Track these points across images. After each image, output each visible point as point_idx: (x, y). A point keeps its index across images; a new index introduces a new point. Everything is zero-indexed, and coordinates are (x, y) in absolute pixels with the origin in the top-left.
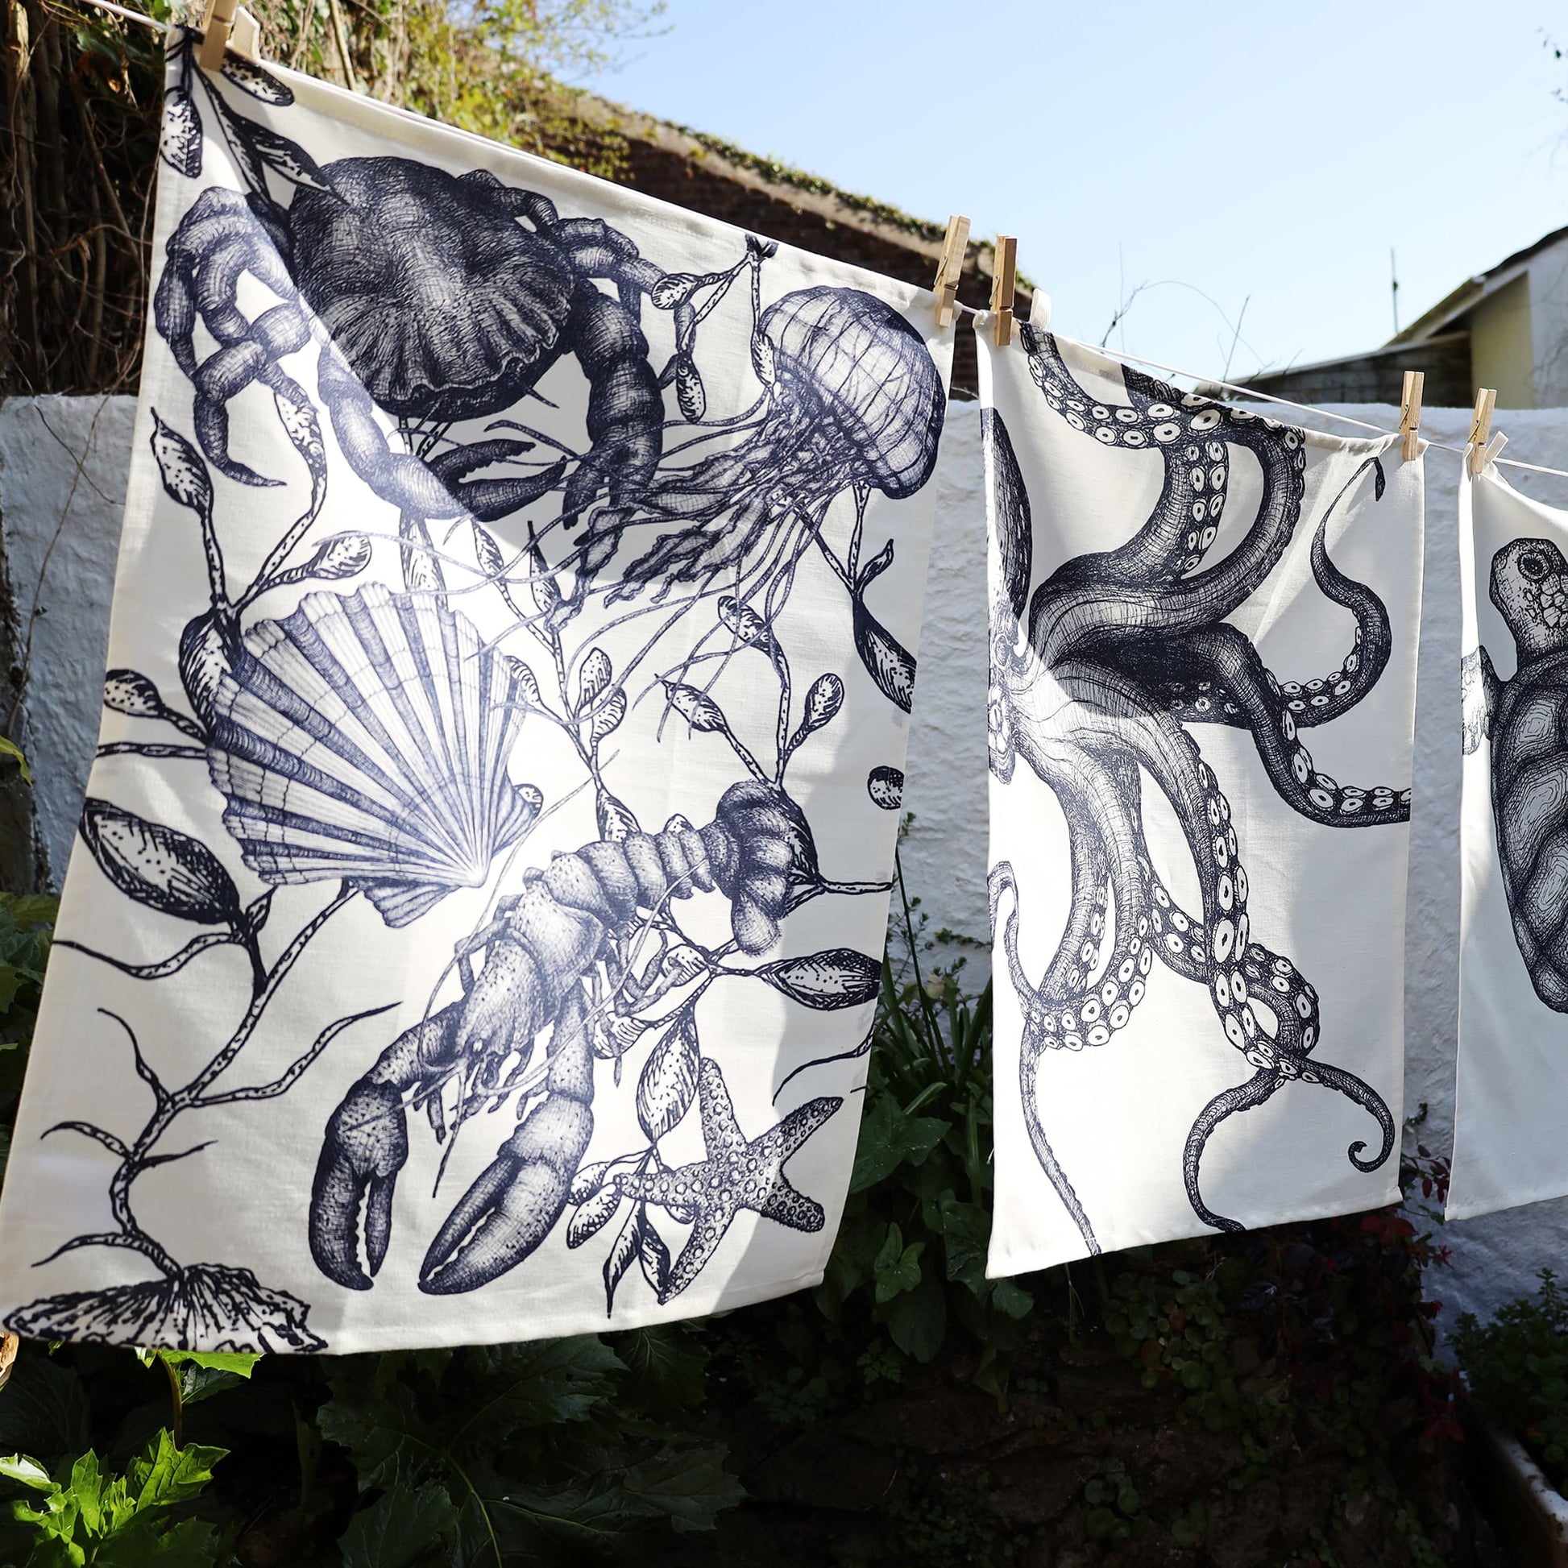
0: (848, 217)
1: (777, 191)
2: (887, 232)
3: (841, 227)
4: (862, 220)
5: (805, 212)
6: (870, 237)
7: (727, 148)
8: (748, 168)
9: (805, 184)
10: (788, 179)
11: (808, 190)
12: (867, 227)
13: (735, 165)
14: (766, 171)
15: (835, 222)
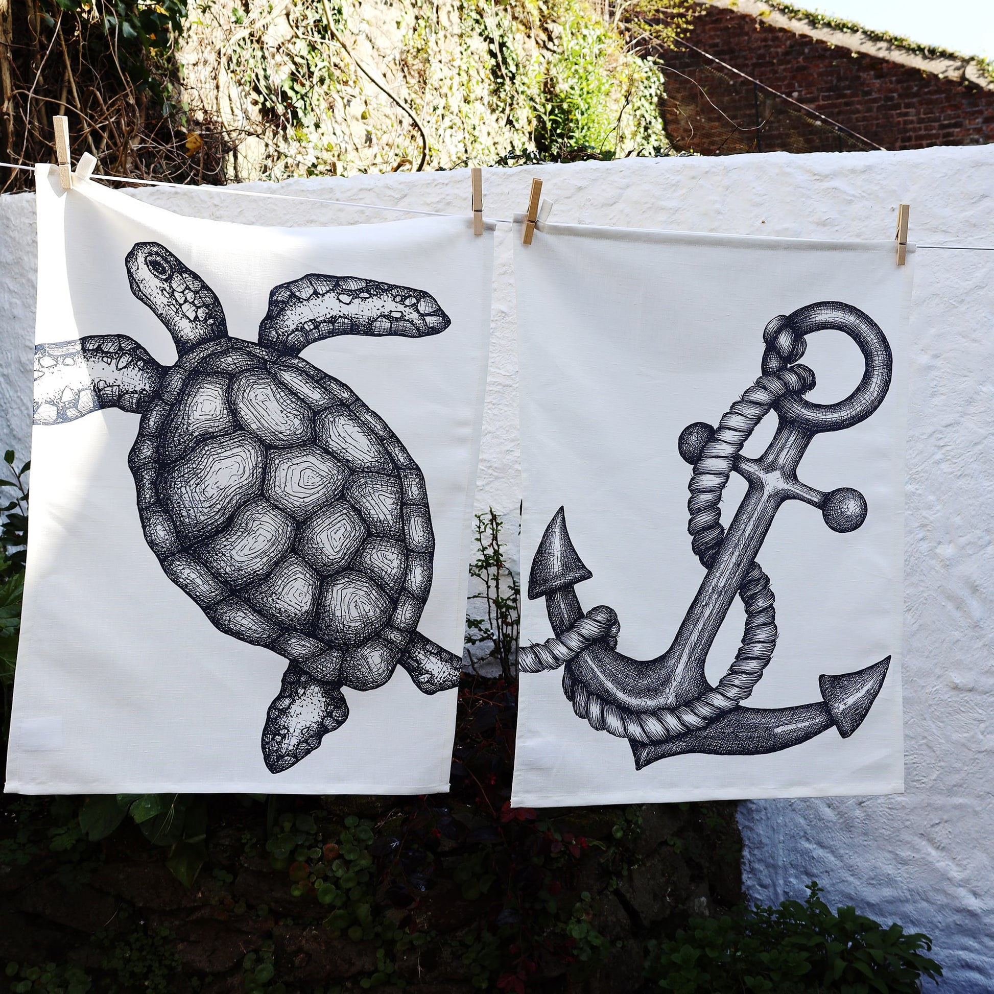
0: (870, 48)
1: (817, 34)
2: (898, 57)
3: (863, 55)
4: (880, 49)
5: (836, 46)
6: (883, 61)
7: (786, 7)
8: (800, 20)
9: (840, 27)
10: (828, 25)
11: (842, 31)
12: (881, 54)
13: (790, 19)
14: (813, 21)
15: (858, 53)
